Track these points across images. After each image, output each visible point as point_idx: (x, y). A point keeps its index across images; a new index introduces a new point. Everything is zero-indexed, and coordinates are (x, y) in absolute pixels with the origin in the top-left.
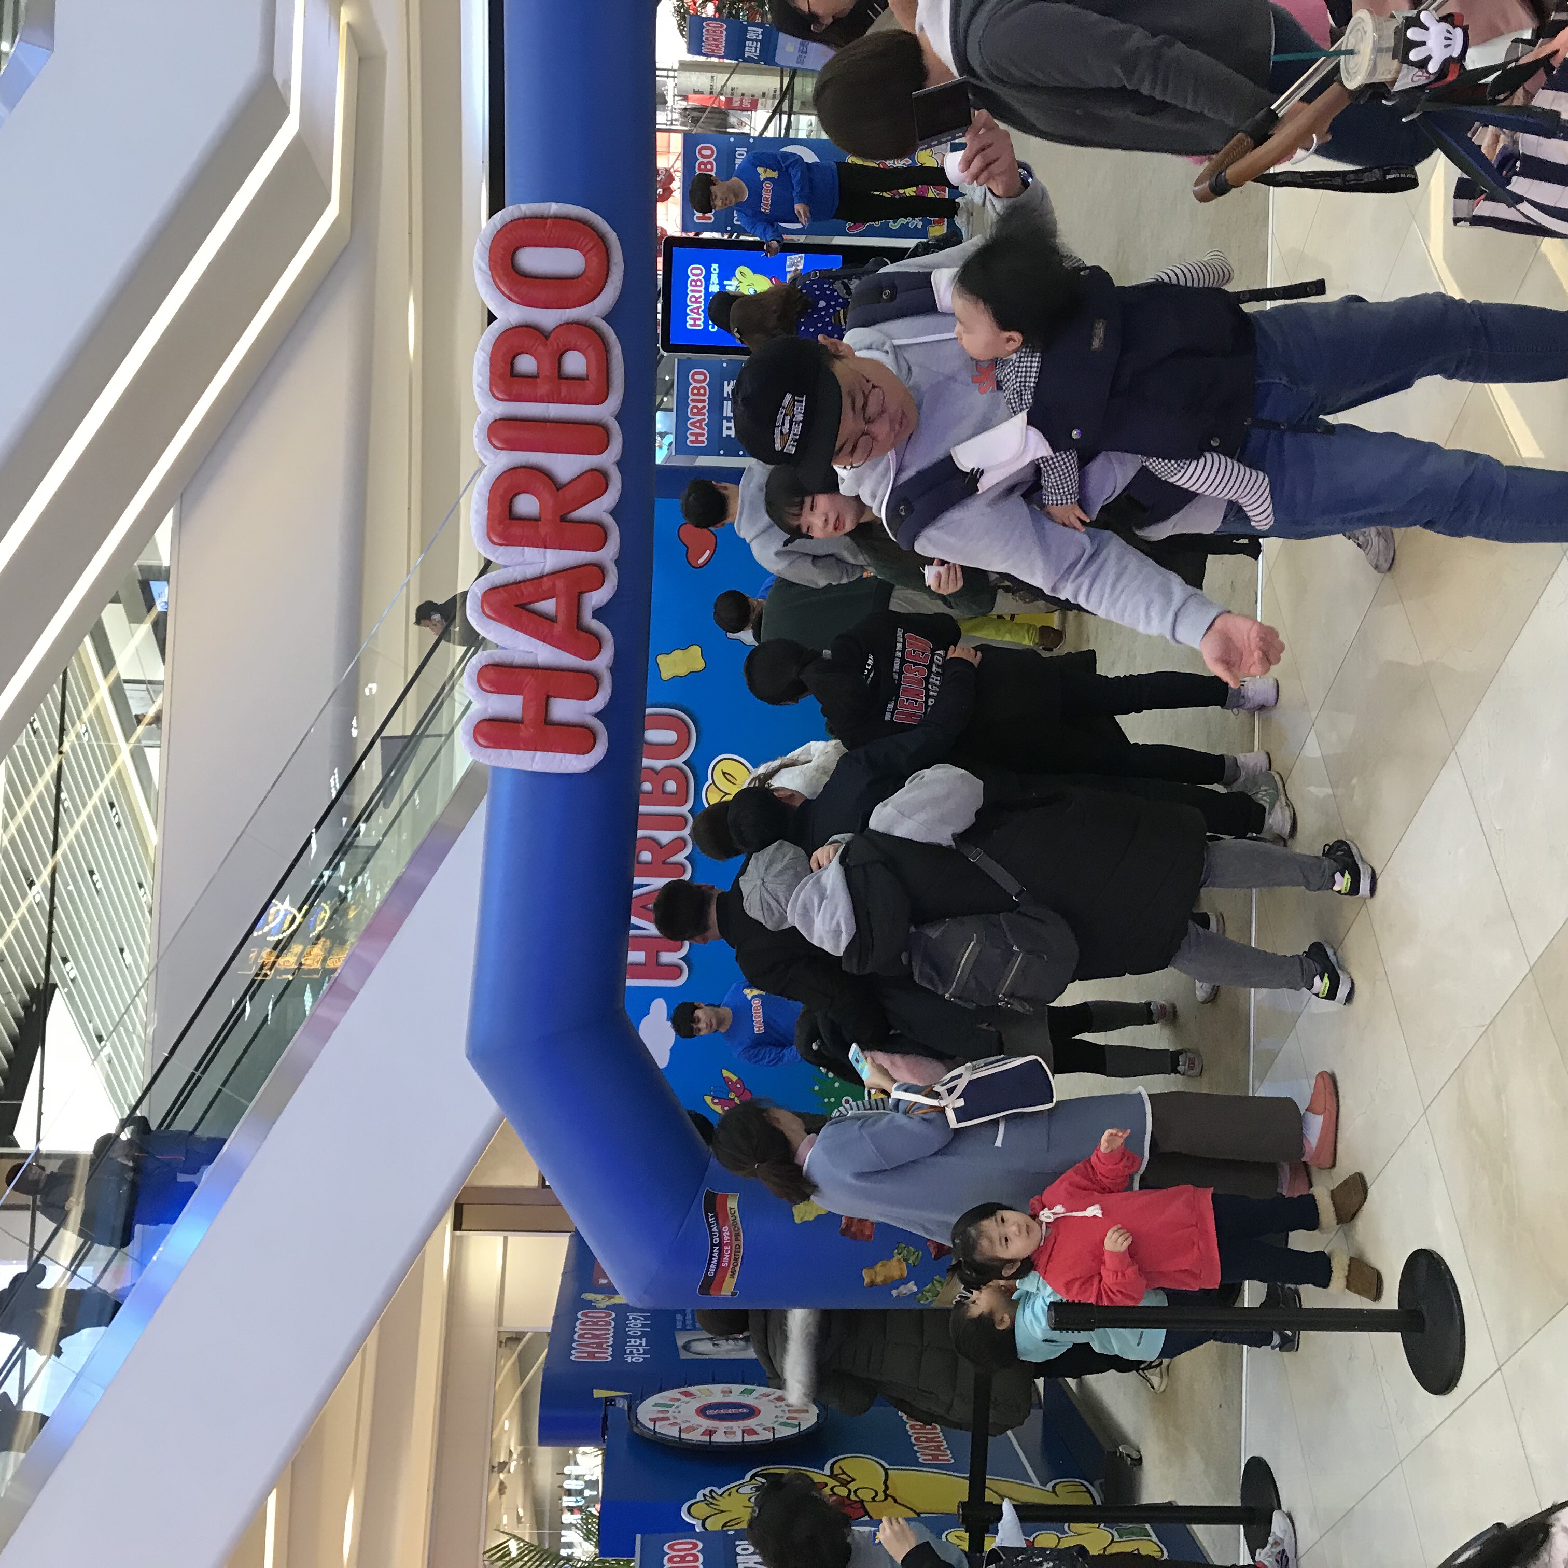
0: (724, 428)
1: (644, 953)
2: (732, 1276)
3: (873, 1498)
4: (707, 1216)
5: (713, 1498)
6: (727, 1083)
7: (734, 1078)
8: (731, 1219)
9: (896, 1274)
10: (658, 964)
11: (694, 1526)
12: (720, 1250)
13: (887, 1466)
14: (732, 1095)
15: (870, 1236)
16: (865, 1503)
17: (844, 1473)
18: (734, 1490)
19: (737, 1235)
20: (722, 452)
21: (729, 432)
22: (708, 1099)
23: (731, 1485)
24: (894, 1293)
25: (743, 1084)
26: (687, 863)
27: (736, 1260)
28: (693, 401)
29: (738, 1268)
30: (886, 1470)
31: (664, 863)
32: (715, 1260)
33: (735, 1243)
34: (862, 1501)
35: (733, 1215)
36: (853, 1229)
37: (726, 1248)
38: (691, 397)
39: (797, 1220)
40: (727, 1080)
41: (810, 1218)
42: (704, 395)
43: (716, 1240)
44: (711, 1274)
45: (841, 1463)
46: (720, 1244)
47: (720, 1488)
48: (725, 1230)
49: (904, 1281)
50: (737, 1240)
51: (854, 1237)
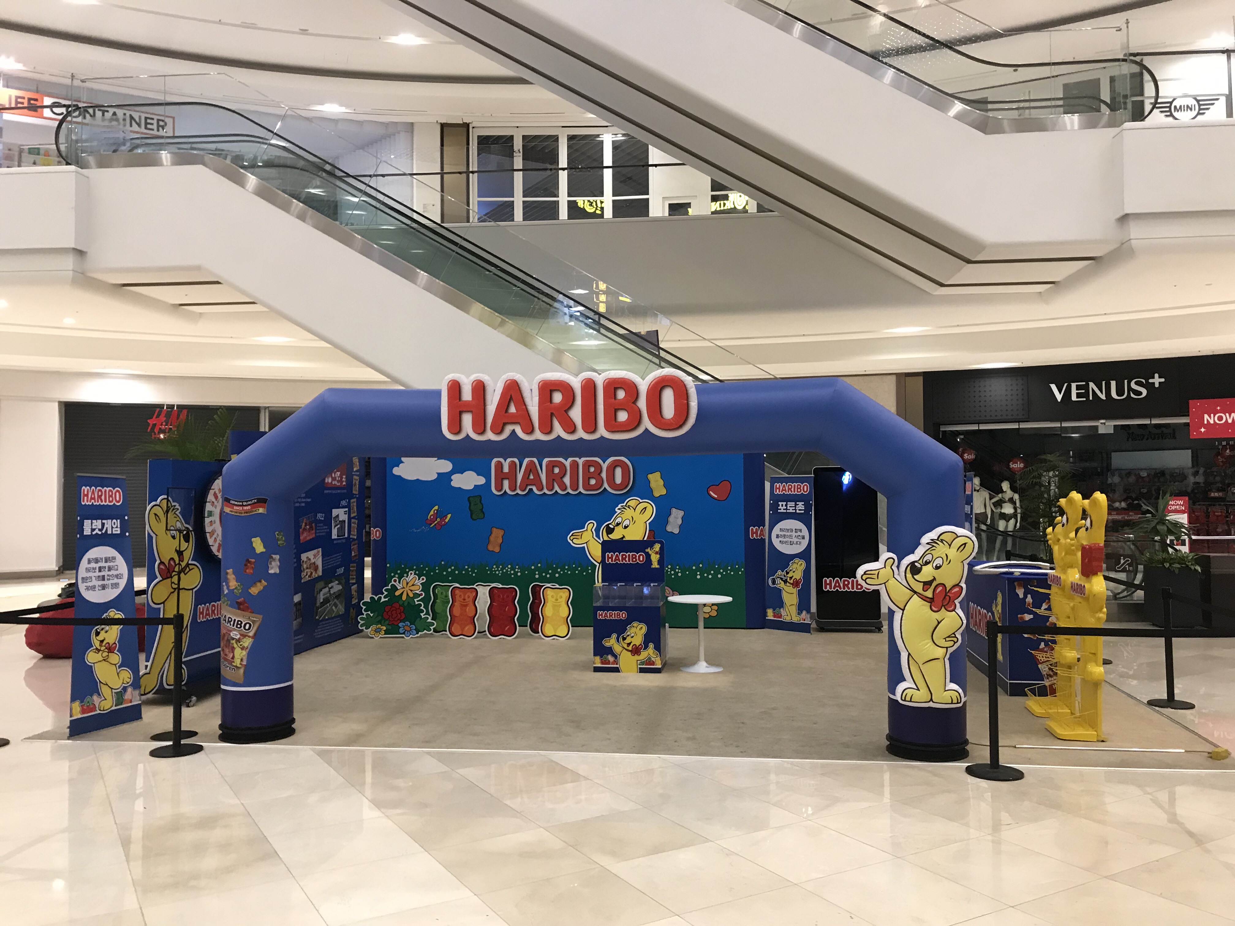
0: (782, 503)
1: (508, 471)
2: (231, 511)
3: (173, 583)
4: (255, 499)
5: (173, 509)
6: (444, 516)
7: (447, 520)
8: (254, 510)
9: (231, 584)
10: (502, 479)
11: (156, 501)
12: (240, 506)
13: (194, 590)
14: (438, 520)
15: (246, 572)
16: (170, 579)
17: (190, 570)
18: (178, 519)
19: (247, 513)
20: (772, 502)
21: (781, 505)
22: (436, 507)
23: (181, 517)
24: (224, 584)
25: (444, 525)
26: (554, 491)
27: (236, 512)
28: (795, 485)
29: (233, 513)
30: (192, 589)
31: (553, 480)
32: (236, 503)
33: (243, 512)
34: (172, 577)
35: (256, 511)
36: (249, 564)
37: (241, 508)
38: (796, 484)
39: (253, 539)
40: (446, 516)
41: (254, 545)
42: (797, 492)
43: (245, 503)
44: (232, 502)
45: (196, 569)
46: (243, 505)
47: (180, 513)
48: (249, 507)
49: (228, 588)
50: (244, 513)
51: (246, 565)
